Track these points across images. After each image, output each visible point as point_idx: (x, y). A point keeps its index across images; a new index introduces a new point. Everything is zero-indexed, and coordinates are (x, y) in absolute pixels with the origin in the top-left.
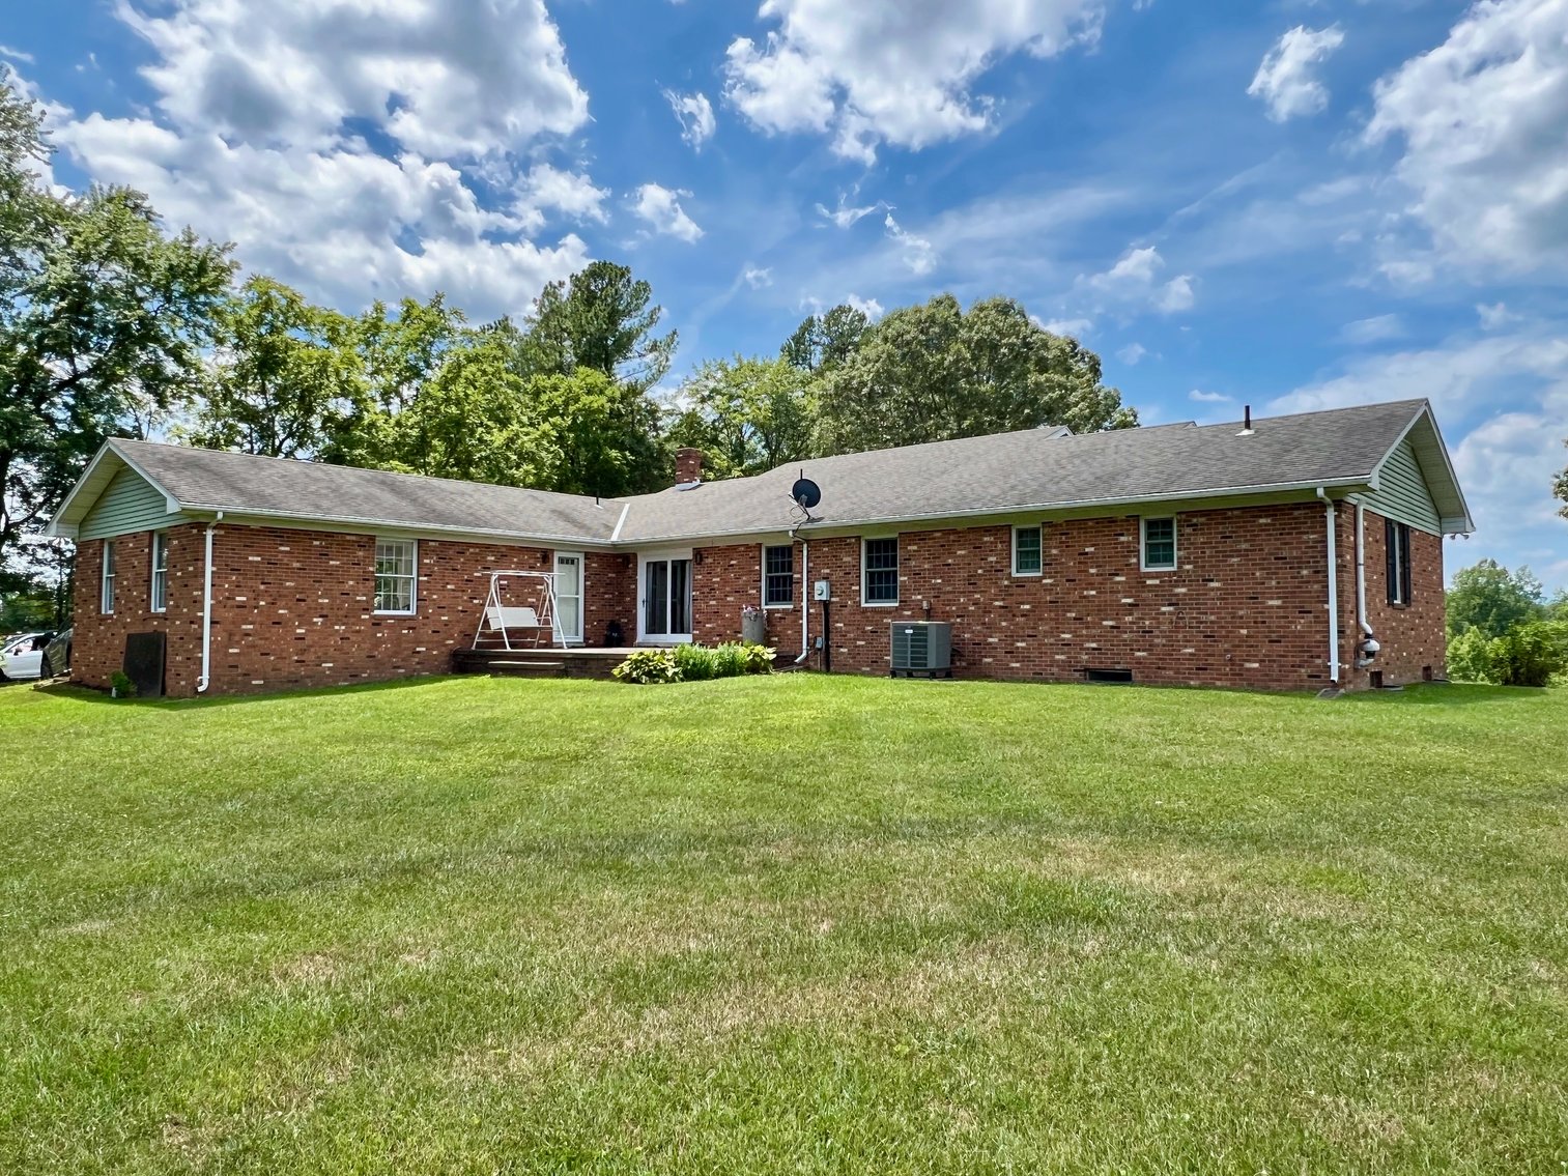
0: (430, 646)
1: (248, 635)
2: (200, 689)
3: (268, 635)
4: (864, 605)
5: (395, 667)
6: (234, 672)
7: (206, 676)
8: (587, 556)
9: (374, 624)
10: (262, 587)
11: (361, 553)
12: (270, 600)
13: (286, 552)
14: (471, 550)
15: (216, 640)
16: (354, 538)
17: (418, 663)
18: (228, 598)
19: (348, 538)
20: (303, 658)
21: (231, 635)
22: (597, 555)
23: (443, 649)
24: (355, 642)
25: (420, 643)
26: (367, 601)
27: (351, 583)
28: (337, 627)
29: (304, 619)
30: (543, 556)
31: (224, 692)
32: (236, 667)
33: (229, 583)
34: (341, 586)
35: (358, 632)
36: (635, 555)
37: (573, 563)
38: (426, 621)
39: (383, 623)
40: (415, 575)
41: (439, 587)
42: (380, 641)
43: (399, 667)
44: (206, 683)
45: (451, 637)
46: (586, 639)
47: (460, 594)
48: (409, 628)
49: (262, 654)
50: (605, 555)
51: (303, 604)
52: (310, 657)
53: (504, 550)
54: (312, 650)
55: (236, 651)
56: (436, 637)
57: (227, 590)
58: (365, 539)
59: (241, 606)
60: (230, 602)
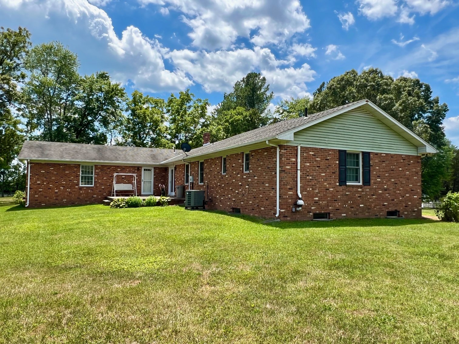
0: (98, 195)
1: (41, 192)
2: (26, 206)
3: (46, 192)
4: (199, 184)
5: (86, 201)
6: (37, 201)
7: (28, 203)
8: (155, 168)
9: (79, 189)
10: (45, 179)
11: (75, 169)
12: (47, 182)
13: (52, 169)
14: (112, 167)
15: (31, 193)
16: (73, 165)
17: (94, 200)
18: (35, 182)
19: (71, 165)
20: (57, 198)
21: (36, 192)
22: (158, 168)
23: (102, 196)
24: (73, 194)
25: (95, 194)
26: (77, 183)
27: (72, 177)
28: (68, 190)
29: (58, 188)
30: (138, 169)
31: (33, 207)
32: (37, 200)
33: (36, 178)
34: (69, 178)
35: (74, 191)
36: (168, 168)
37: (150, 170)
38: (97, 188)
39: (83, 189)
40: (94, 175)
41: (101, 178)
42: (81, 194)
43: (87, 201)
44: (28, 204)
45: (105, 192)
46: (154, 193)
47: (108, 180)
48: (91, 190)
49: (45, 197)
50: (161, 168)
51: (57, 183)
52: (59, 198)
53: (124, 167)
54: (60, 196)
55: (37, 196)
56: (100, 193)
57: (35, 180)
58: (77, 165)
59: (39, 184)
60: (35, 183)
